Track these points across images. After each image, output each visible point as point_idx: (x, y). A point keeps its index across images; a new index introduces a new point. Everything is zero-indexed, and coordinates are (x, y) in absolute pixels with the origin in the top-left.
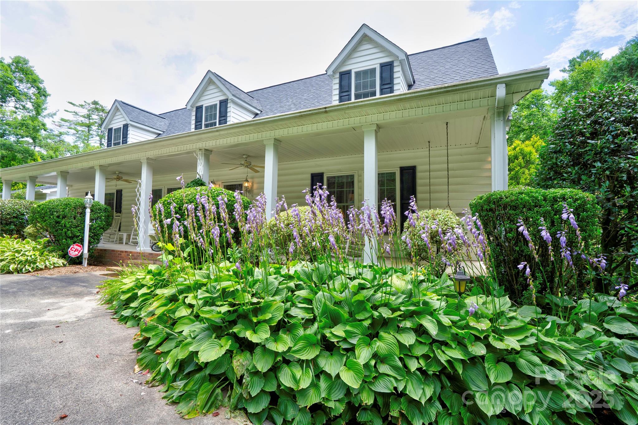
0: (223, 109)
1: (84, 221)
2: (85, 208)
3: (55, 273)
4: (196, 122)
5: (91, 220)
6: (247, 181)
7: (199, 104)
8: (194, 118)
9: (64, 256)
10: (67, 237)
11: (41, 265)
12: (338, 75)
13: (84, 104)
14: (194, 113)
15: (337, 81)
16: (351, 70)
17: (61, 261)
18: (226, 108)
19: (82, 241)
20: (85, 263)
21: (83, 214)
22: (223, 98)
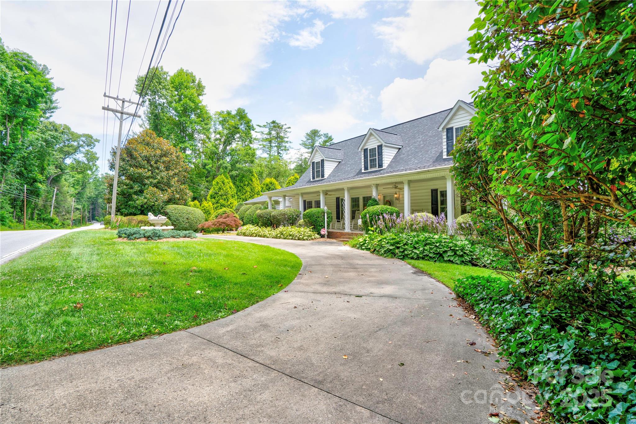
0: (380, 151)
1: (324, 219)
2: (324, 213)
3: (317, 240)
4: (364, 158)
5: (327, 218)
6: (396, 194)
7: (365, 148)
8: (363, 156)
9: (319, 234)
10: (320, 226)
11: (313, 237)
12: (445, 130)
13: (266, 124)
14: (363, 153)
15: (445, 133)
16: (453, 127)
17: (318, 236)
18: (382, 150)
19: (324, 227)
20: (326, 236)
21: (324, 216)
22: (379, 144)
